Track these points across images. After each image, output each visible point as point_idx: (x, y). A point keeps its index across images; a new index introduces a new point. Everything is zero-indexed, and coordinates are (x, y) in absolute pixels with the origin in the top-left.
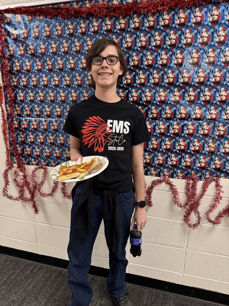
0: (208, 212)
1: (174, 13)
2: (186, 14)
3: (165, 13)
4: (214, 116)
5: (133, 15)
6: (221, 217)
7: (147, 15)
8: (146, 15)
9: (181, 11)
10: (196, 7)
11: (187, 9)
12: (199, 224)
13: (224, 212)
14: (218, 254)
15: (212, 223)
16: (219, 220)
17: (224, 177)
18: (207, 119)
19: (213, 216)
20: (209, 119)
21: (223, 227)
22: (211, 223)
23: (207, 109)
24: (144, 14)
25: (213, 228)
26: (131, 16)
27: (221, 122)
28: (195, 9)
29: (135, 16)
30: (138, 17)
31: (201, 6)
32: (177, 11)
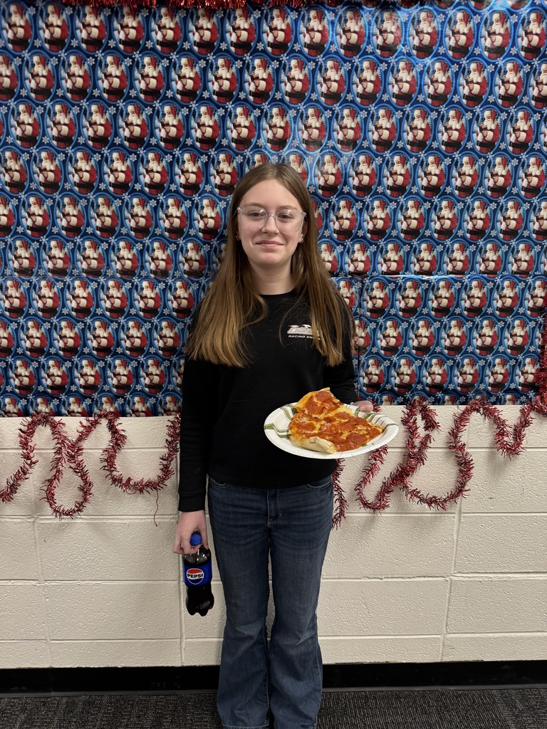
0: (360, 485)
1: (260, 16)
2: (289, 20)
3: (238, 12)
4: (361, 266)
5: (159, 8)
6: (388, 492)
7: (195, 12)
8: (192, 11)
9: (276, 12)
10: (310, 8)
11: (289, 11)
12: (342, 517)
13: (393, 481)
14: (387, 578)
15: (370, 507)
16: (385, 500)
17: (388, 403)
18: (347, 272)
19: (370, 492)
20: (350, 273)
21: (394, 515)
22: (369, 509)
23: (346, 250)
24: (187, 10)
25: (372, 520)
26: (153, 10)
27: (376, 280)
28: (308, 11)
29: (163, 10)
30: (172, 15)
31: (321, 6)
32: (267, 12)
